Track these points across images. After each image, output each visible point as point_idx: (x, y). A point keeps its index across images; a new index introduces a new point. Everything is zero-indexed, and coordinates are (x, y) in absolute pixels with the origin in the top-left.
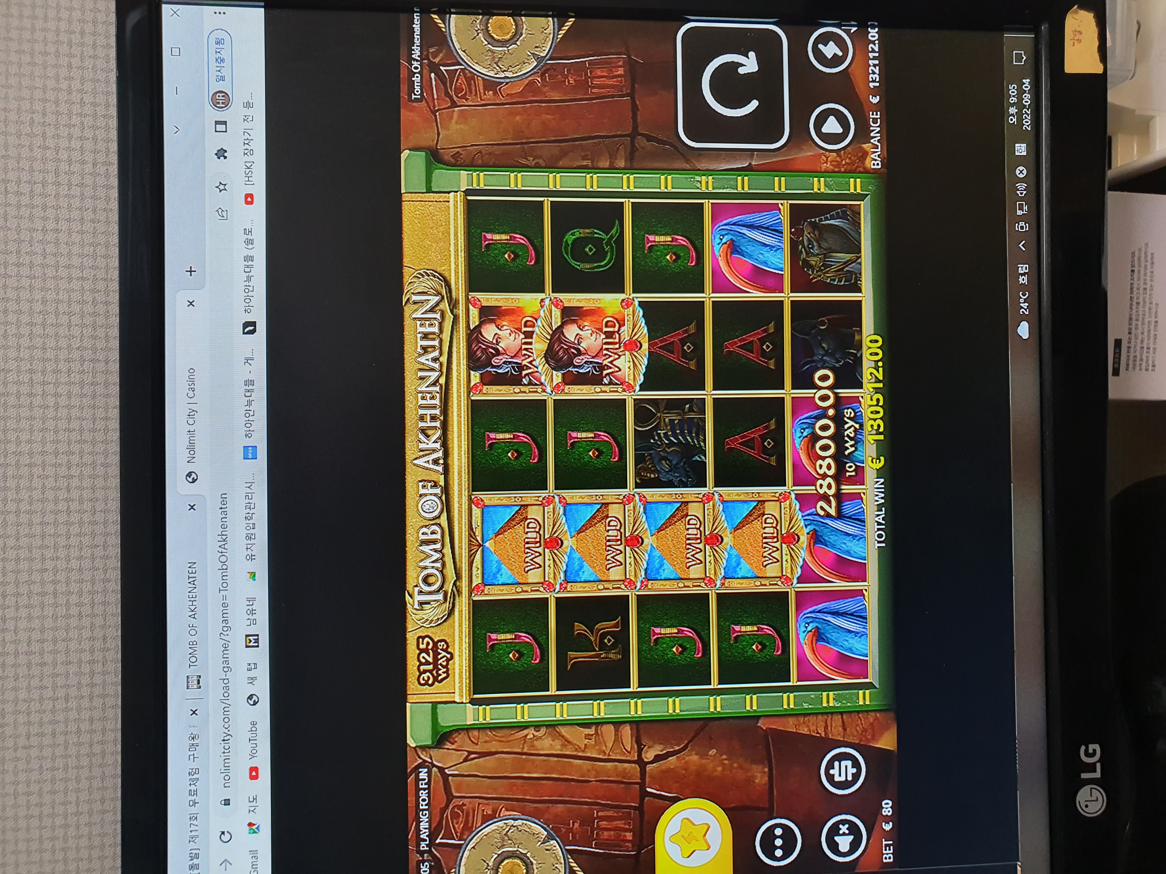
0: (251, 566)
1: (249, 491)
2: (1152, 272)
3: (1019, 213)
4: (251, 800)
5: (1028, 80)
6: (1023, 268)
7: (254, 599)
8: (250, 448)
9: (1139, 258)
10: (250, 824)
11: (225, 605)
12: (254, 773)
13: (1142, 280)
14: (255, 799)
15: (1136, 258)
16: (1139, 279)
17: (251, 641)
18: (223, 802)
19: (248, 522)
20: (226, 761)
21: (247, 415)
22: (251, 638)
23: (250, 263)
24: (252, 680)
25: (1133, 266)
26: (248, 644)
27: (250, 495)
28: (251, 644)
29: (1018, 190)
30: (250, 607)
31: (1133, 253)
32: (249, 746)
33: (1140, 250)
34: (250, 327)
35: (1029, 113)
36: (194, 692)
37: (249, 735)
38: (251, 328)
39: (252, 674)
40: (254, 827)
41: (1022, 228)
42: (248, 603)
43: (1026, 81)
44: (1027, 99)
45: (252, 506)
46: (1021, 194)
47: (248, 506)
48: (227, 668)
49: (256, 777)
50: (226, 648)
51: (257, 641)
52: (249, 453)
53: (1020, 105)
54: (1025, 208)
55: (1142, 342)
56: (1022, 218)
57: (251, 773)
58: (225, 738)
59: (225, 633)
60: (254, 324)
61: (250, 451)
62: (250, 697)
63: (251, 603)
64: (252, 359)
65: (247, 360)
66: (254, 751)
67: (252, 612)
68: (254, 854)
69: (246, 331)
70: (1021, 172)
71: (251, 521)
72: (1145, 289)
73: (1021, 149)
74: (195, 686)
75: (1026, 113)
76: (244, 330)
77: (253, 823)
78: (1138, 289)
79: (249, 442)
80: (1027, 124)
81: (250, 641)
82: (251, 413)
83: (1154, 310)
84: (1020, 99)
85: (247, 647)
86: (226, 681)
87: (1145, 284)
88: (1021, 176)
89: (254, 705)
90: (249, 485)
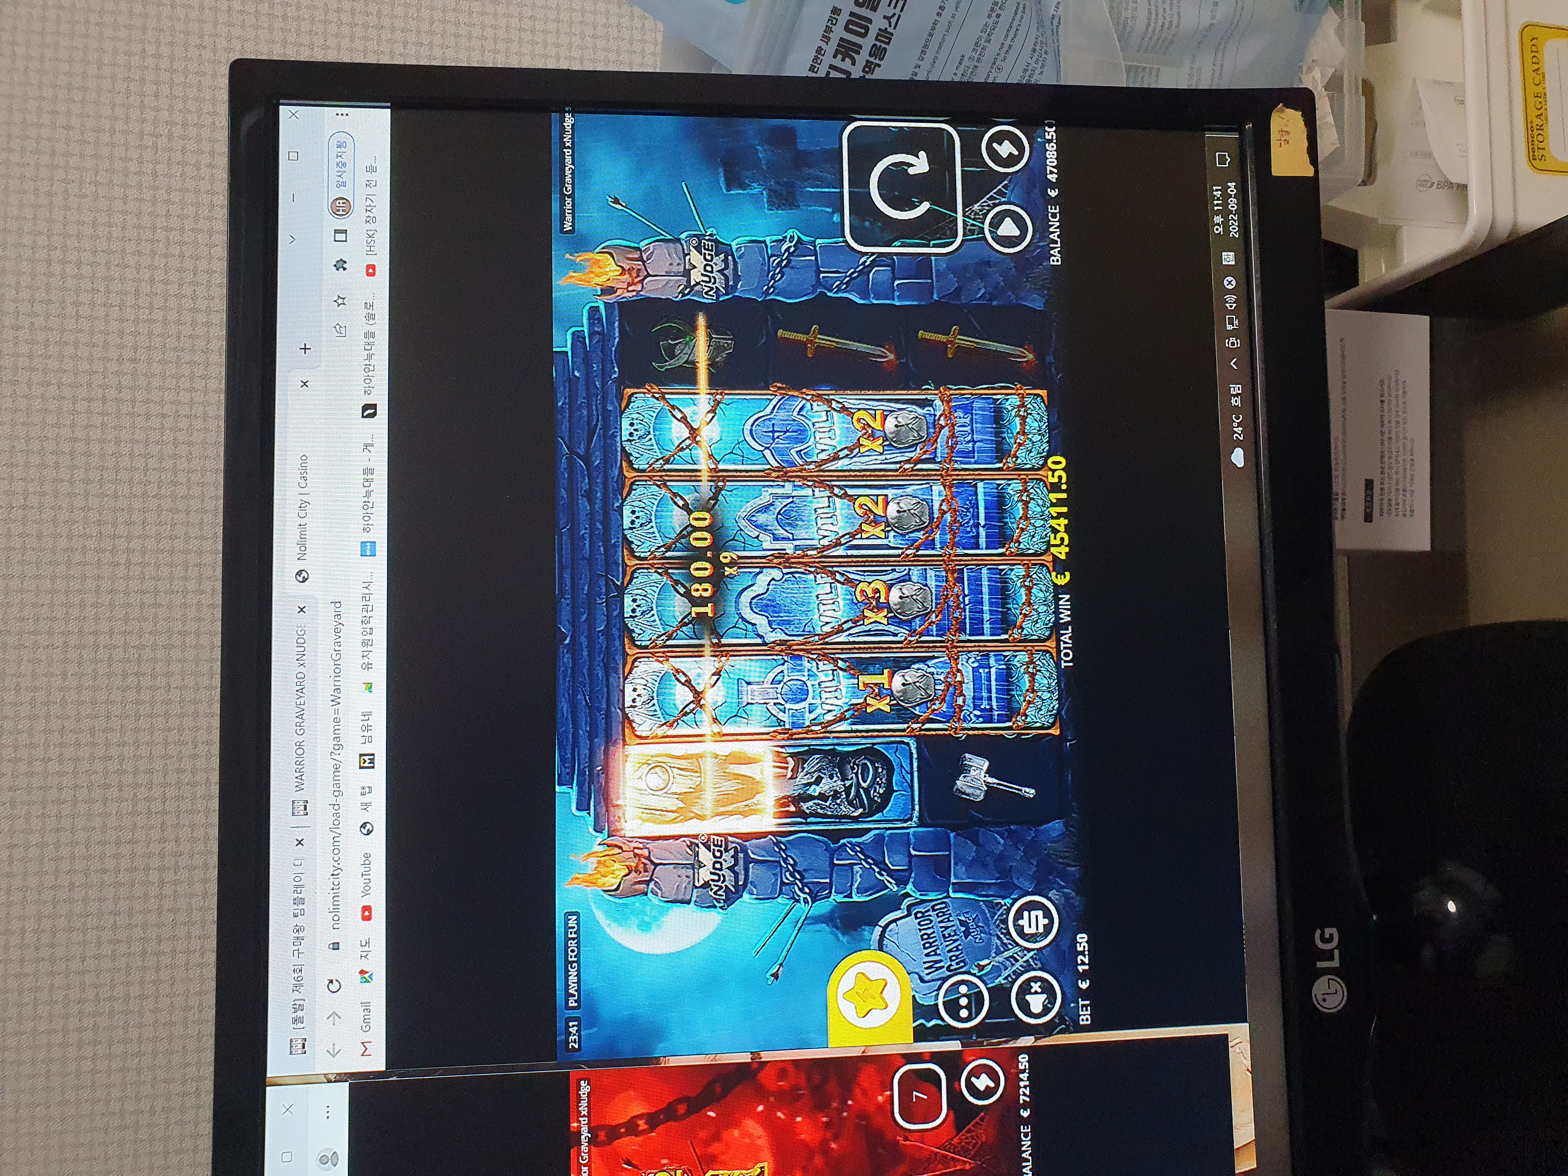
0: (369, 676)
1: (367, 591)
2: (1404, 403)
3: (1229, 327)
4: (363, 943)
5: (1234, 184)
6: (1236, 389)
7: (370, 714)
8: (368, 544)
9: (1389, 387)
10: (362, 972)
11: (337, 721)
12: (367, 913)
13: (1393, 412)
14: (367, 943)
15: (1386, 387)
16: (1390, 410)
17: (367, 761)
18: (331, 946)
19: (364, 626)
20: (336, 899)
21: (366, 507)
22: (366, 758)
23: (371, 340)
24: (366, 806)
25: (1382, 396)
26: (362, 765)
27: (367, 596)
28: (366, 765)
29: (1227, 302)
30: (365, 723)
31: (1382, 381)
32: (361, 882)
33: (1390, 377)
34: (369, 411)
35: (1236, 218)
36: (301, 820)
37: (362, 869)
38: (372, 411)
39: (366, 799)
40: (367, 976)
41: (1233, 344)
42: (363, 718)
43: (1232, 185)
44: (1233, 203)
45: (370, 608)
46: (1231, 306)
47: (365, 608)
48: (338, 792)
49: (368, 918)
50: (337, 770)
51: (372, 761)
52: (367, 549)
53: (1225, 213)
54: (1236, 322)
55: (1397, 483)
56: (1232, 334)
57: (363, 912)
58: (335, 873)
59: (335, 752)
60: (374, 406)
61: (369, 547)
62: (364, 826)
63: (366, 718)
64: (372, 445)
65: (366, 446)
66: (367, 888)
67: (368, 728)
68: (366, 1007)
69: (365, 414)
70: (1230, 283)
71: (369, 626)
72: (1398, 422)
73: (1229, 258)
74: (302, 813)
75: (1233, 219)
76: (363, 413)
77: (366, 970)
78: (1389, 422)
79: (367, 537)
80: (1234, 231)
81: (365, 761)
82: (370, 505)
83: (1409, 447)
84: (1225, 204)
85: (361, 768)
86: (336, 807)
87: (1397, 416)
88: (1230, 287)
89: (368, 834)
90: (366, 585)
